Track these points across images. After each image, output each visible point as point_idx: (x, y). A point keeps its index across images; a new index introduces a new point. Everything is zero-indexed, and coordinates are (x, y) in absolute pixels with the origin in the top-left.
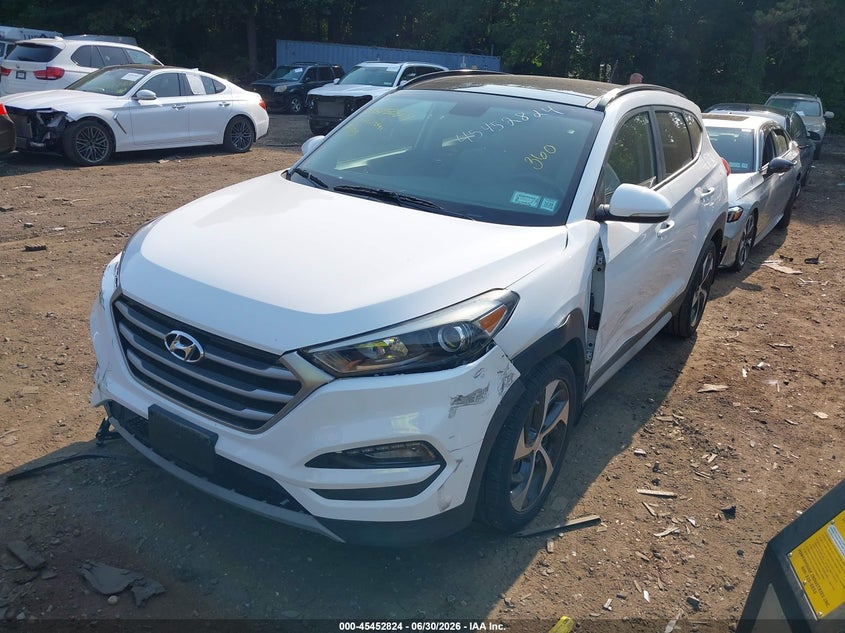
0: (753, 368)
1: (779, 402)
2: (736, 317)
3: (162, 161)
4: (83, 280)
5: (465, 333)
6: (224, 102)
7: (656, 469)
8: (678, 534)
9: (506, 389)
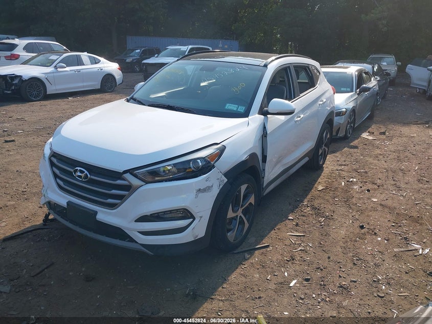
0: (348, 181)
1: (357, 196)
2: (343, 160)
3: (70, 98)
4: (33, 155)
5: (201, 163)
6: (100, 68)
7: (297, 225)
8: (303, 250)
9: (221, 187)
